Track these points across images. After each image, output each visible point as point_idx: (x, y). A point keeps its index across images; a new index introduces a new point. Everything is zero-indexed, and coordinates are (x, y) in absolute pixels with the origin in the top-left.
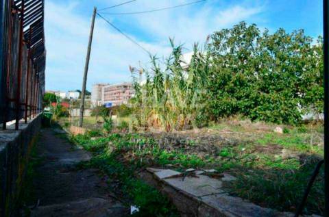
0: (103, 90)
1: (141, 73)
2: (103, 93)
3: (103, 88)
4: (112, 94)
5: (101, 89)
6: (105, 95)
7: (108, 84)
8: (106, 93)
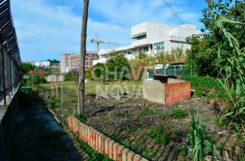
0: (69, 59)
1: (98, 44)
2: (69, 61)
3: (69, 57)
4: (77, 61)
5: (67, 57)
6: (71, 62)
7: (73, 54)
8: (72, 61)
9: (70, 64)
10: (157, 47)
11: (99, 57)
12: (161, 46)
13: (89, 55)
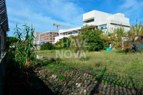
2: (39, 37)
5: (38, 35)
8: (41, 37)
9: (39, 39)
10: (101, 28)
11: (59, 35)
12: (104, 27)
13: (52, 33)
